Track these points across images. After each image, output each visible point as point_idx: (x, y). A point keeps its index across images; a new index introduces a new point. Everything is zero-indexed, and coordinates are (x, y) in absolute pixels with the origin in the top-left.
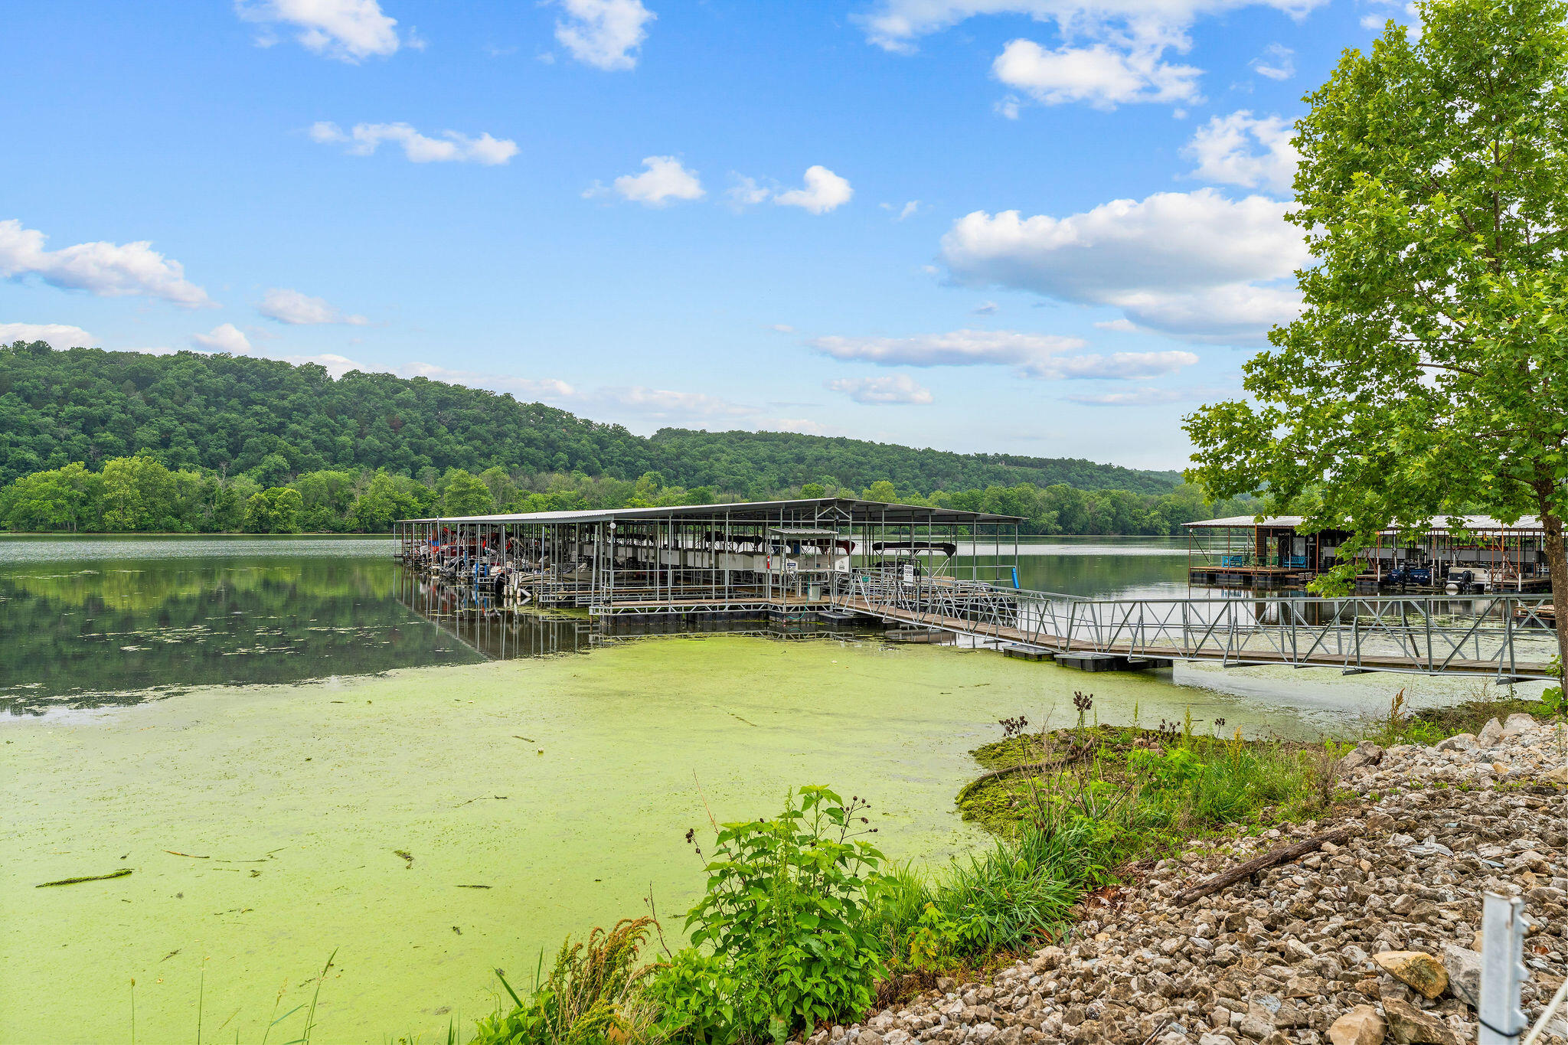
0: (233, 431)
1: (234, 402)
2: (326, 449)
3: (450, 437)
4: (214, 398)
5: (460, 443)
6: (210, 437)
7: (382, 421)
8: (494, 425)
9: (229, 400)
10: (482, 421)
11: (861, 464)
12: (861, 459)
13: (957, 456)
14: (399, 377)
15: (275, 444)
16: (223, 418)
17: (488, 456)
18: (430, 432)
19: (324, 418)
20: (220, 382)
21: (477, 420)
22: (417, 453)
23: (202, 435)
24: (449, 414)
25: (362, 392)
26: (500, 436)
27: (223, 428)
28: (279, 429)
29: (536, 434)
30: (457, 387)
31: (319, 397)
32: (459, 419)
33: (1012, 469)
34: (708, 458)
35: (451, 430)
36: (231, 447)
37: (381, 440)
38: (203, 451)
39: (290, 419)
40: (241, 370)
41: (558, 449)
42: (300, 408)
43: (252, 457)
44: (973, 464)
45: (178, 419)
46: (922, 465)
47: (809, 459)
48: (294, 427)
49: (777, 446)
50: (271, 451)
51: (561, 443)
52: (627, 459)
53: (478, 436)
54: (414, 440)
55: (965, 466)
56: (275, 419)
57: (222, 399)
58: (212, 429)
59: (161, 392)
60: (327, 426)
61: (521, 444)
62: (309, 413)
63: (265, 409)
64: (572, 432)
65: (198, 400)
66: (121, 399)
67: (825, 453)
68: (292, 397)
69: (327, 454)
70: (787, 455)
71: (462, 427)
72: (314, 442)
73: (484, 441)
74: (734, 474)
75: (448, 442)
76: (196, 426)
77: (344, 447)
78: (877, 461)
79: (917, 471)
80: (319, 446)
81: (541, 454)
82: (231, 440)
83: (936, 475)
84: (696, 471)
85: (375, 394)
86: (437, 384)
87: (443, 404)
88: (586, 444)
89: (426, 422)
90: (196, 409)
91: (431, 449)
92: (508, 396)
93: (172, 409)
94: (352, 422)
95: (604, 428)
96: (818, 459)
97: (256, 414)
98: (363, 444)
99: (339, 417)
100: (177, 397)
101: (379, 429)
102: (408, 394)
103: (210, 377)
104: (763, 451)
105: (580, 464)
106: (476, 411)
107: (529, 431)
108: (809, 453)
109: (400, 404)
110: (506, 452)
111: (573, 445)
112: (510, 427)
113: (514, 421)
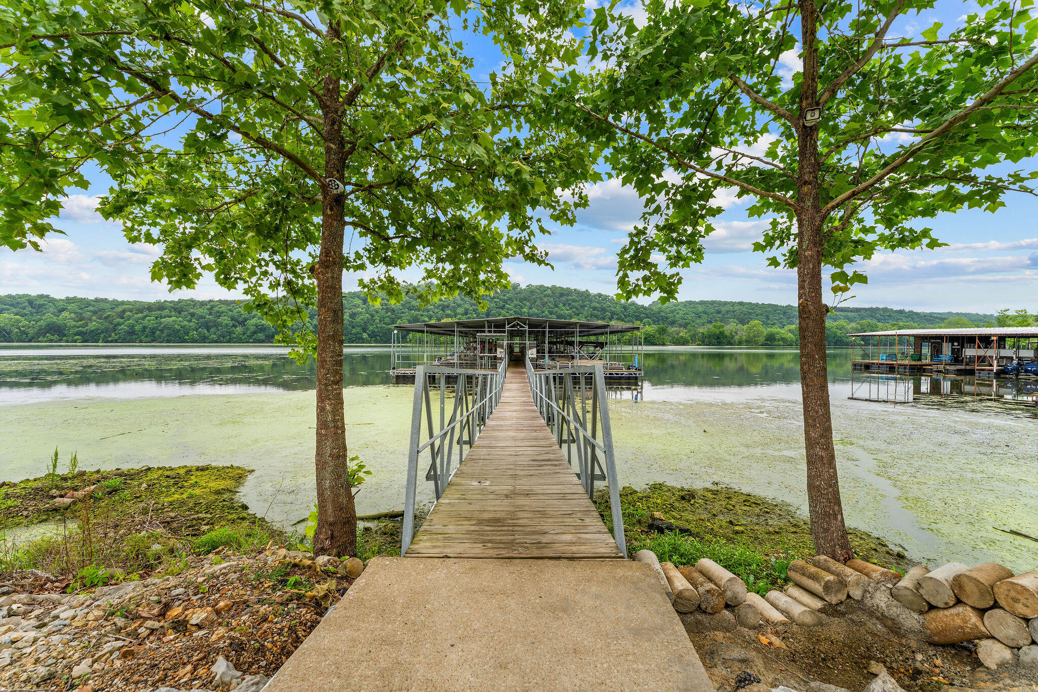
3: (564, 308)
7: (538, 302)
8: (581, 302)
10: (576, 301)
14: (546, 286)
18: (556, 306)
19: (518, 302)
21: (574, 301)
22: (551, 314)
24: (564, 299)
25: (532, 292)
26: (583, 307)
28: (503, 308)
29: (598, 305)
30: (567, 288)
32: (567, 300)
35: (564, 305)
37: (538, 310)
39: (507, 303)
41: (607, 311)
42: (510, 299)
48: (507, 306)
49: (708, 306)
52: (636, 314)
53: (575, 307)
54: (550, 310)
56: (501, 303)
60: (519, 305)
61: (591, 309)
62: (513, 301)
67: (732, 308)
70: (712, 311)
71: (568, 304)
73: (577, 309)
81: (599, 313)
85: (536, 293)
86: (560, 287)
87: (562, 295)
88: (618, 309)
89: (555, 302)
91: (556, 313)
92: (587, 291)
94: (528, 304)
96: (728, 312)
98: (531, 312)
99: (523, 302)
101: (537, 305)
102: (549, 292)
104: (701, 309)
105: (615, 317)
106: (574, 297)
107: (595, 304)
108: (724, 309)
109: (546, 296)
110: (585, 313)
111: (613, 309)
112: (587, 303)
113: (589, 300)
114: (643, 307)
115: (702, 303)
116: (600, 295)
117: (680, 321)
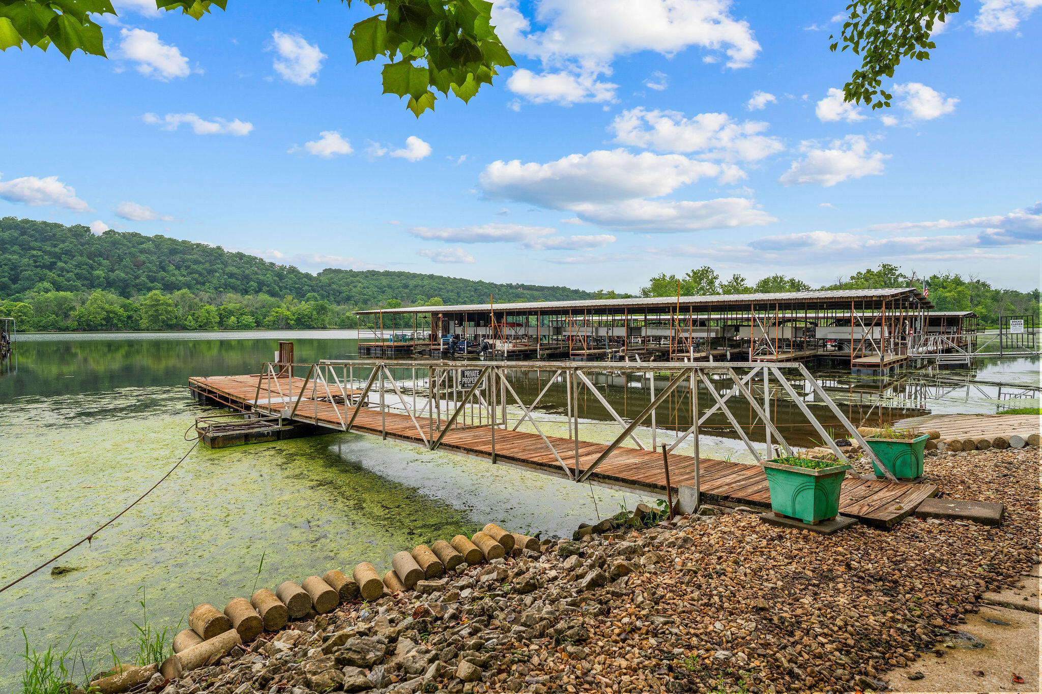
0: (14, 267)
1: (16, 248)
2: (86, 279)
3: (177, 272)
5: (184, 276)
7: (127, 261)
8: (207, 265)
9: (12, 247)
10: (200, 263)
11: (440, 289)
12: (441, 286)
14: (143, 234)
15: (45, 275)
16: (5, 258)
17: (204, 284)
19: (85, 259)
20: (6, 235)
21: (196, 262)
22: (152, 282)
24: (177, 258)
25: (114, 243)
26: (211, 272)
27: (5, 265)
28: (51, 266)
29: (235, 270)
30: (184, 242)
31: (82, 246)
32: (184, 261)
33: (525, 292)
34: (348, 285)
35: (178, 268)
36: (13, 277)
37: (127, 274)
39: (61, 260)
40: (24, 228)
41: (250, 280)
42: (67, 253)
43: (26, 284)
44: (504, 289)
46: (476, 290)
47: (411, 286)
48: (60, 264)
49: (393, 278)
50: (42, 279)
51: (252, 276)
52: (297, 286)
53: (196, 272)
54: (150, 274)
55: (499, 290)
56: (47, 259)
57: (7, 246)
60: (86, 264)
61: (225, 277)
62: (74, 256)
63: (40, 253)
64: (261, 269)
67: (420, 283)
68: (62, 246)
69: (86, 282)
71: (186, 266)
72: (77, 274)
73: (201, 274)
74: (364, 295)
75: (174, 275)
77: (99, 278)
78: (450, 288)
79: (473, 293)
80: (79, 277)
81: (239, 283)
82: (13, 273)
83: (484, 295)
84: (340, 293)
85: (123, 245)
86: (170, 239)
87: (173, 252)
88: (269, 277)
89: (161, 263)
91: (163, 279)
92: (219, 248)
94: (105, 262)
95: (283, 268)
96: (416, 286)
97: (34, 256)
98: (112, 276)
99: (96, 259)
101: (125, 267)
102: (148, 245)
104: (385, 281)
105: (265, 288)
106: (195, 257)
107: (231, 269)
109: (142, 251)
110: (215, 281)
111: (261, 277)
112: (219, 266)
113: (222, 263)
114: (307, 276)
115: (388, 274)
116: (240, 256)
117: (358, 297)
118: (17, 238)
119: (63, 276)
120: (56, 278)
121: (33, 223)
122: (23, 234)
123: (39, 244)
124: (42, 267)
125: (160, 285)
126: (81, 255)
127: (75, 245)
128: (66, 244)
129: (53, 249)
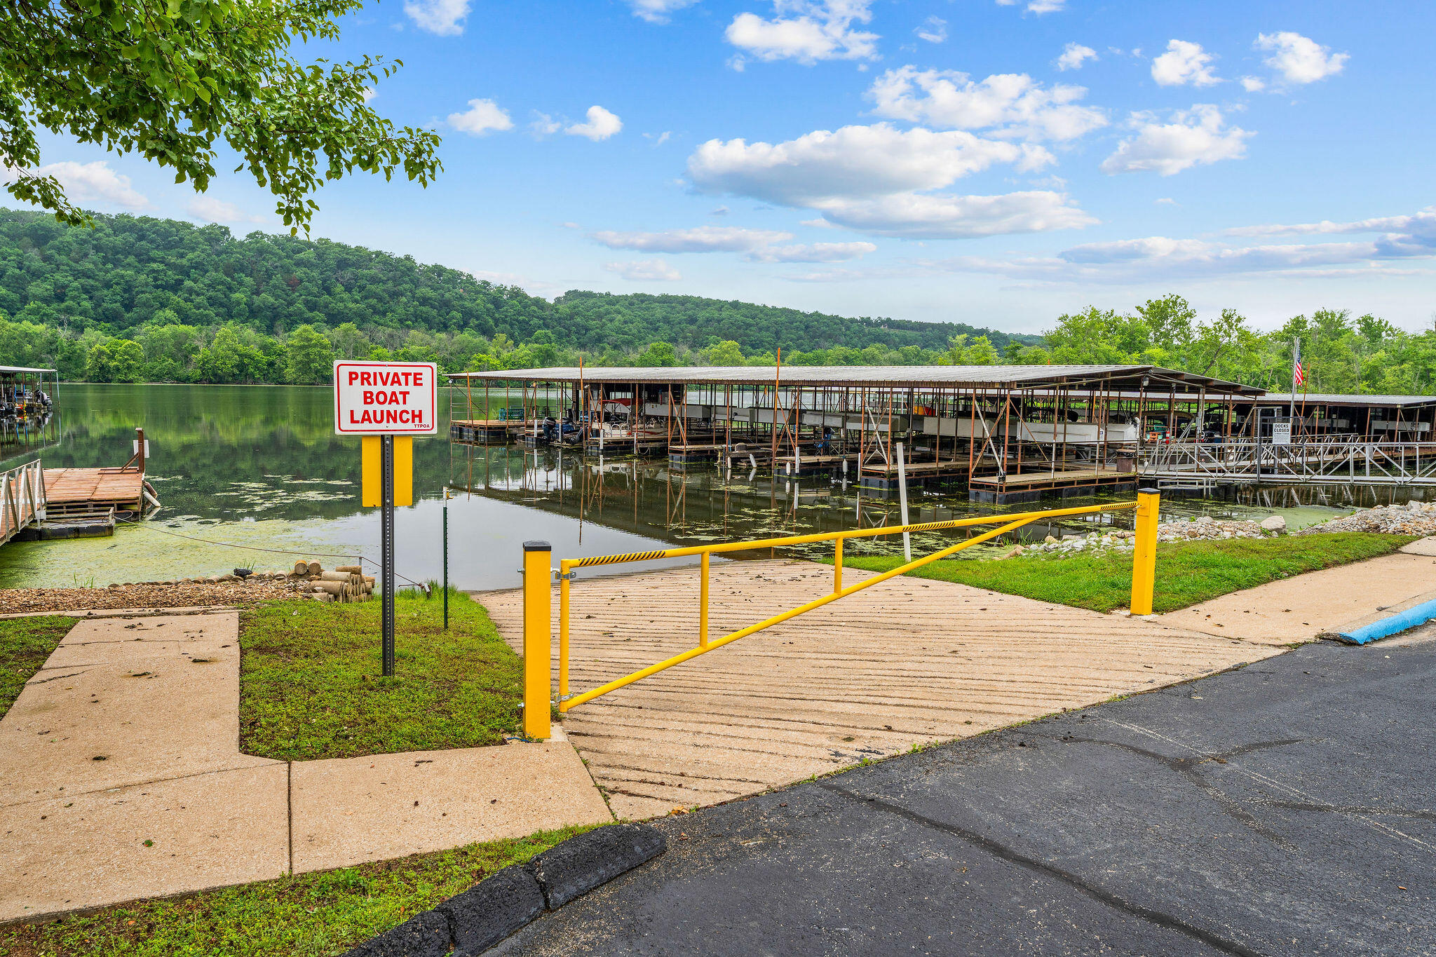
0: (128, 288)
1: (131, 259)
2: (222, 305)
3: (346, 296)
4: (112, 256)
5: (357, 302)
6: (105, 292)
7: (277, 279)
8: (390, 284)
9: (126, 257)
10: (380, 281)
11: (748, 326)
12: (750, 320)
13: (842, 320)
15: (168, 299)
16: (117, 274)
17: (384, 314)
18: (328, 290)
19: (221, 276)
20: (119, 240)
21: (374, 280)
22: (311, 310)
23: (97, 289)
24: (348, 274)
25: (261, 252)
26: (395, 295)
27: (117, 284)
28: (176, 287)
29: (430, 293)
30: (358, 249)
31: (218, 255)
32: (357, 278)
33: (892, 331)
34: (602, 318)
35: (348, 289)
36: (127, 302)
37: (277, 297)
38: (98, 305)
39: (189, 276)
40: (142, 229)
41: (452, 308)
42: (198, 266)
43: (143, 311)
44: (855, 327)
45: (74, 275)
46: (807, 327)
47: (701, 320)
48: (188, 283)
49: (674, 308)
50: (163, 306)
51: (454, 303)
52: (521, 318)
53: (375, 296)
54: (309, 298)
55: (848, 328)
56: (172, 276)
57: (119, 256)
58: (108, 285)
59: (59, 250)
60: (222, 283)
61: (415, 303)
62: (207, 271)
63: (162, 267)
64: (469, 292)
65: (95, 258)
66: (18, 255)
67: (716, 315)
68: (190, 256)
69: (222, 310)
70: (681, 317)
71: (359, 287)
72: (209, 298)
73: (380, 299)
74: (625, 333)
75: (342, 300)
76: (91, 282)
77: (239, 303)
78: (764, 323)
79: (801, 333)
80: (212, 302)
81: (434, 312)
82: (126, 295)
83: (820, 336)
84: (587, 330)
85: (273, 254)
86: (338, 245)
87: (342, 264)
88: (480, 304)
89: (324, 281)
90: (91, 266)
91: (326, 306)
92: (408, 258)
93: (68, 265)
94: (249, 280)
95: (501, 290)
96: (708, 321)
97: (154, 271)
98: (257, 300)
99: (236, 275)
100: (73, 254)
101: (275, 287)
102: (309, 254)
103: (108, 235)
104: (659, 312)
105: (473, 322)
106: (373, 272)
107: (424, 291)
108: (702, 315)
109: (299, 264)
110: (400, 310)
111: (467, 304)
112: (407, 286)
113: (412, 281)
114: (538, 302)
115: (665, 300)
116: (439, 270)
117: (615, 337)
118: (133, 245)
119: (192, 301)
120: (182, 303)
121: (154, 222)
122: (142, 237)
123: (161, 254)
124: (164, 288)
125: (322, 315)
126: (216, 271)
127: (209, 255)
128: (196, 253)
129: (179, 261)
